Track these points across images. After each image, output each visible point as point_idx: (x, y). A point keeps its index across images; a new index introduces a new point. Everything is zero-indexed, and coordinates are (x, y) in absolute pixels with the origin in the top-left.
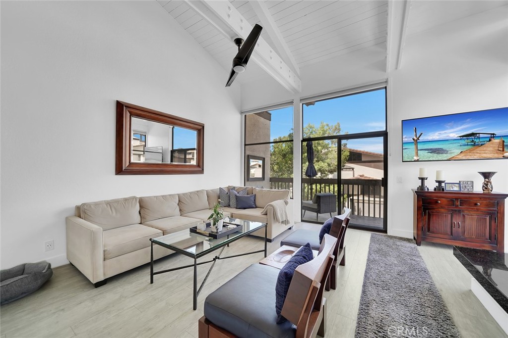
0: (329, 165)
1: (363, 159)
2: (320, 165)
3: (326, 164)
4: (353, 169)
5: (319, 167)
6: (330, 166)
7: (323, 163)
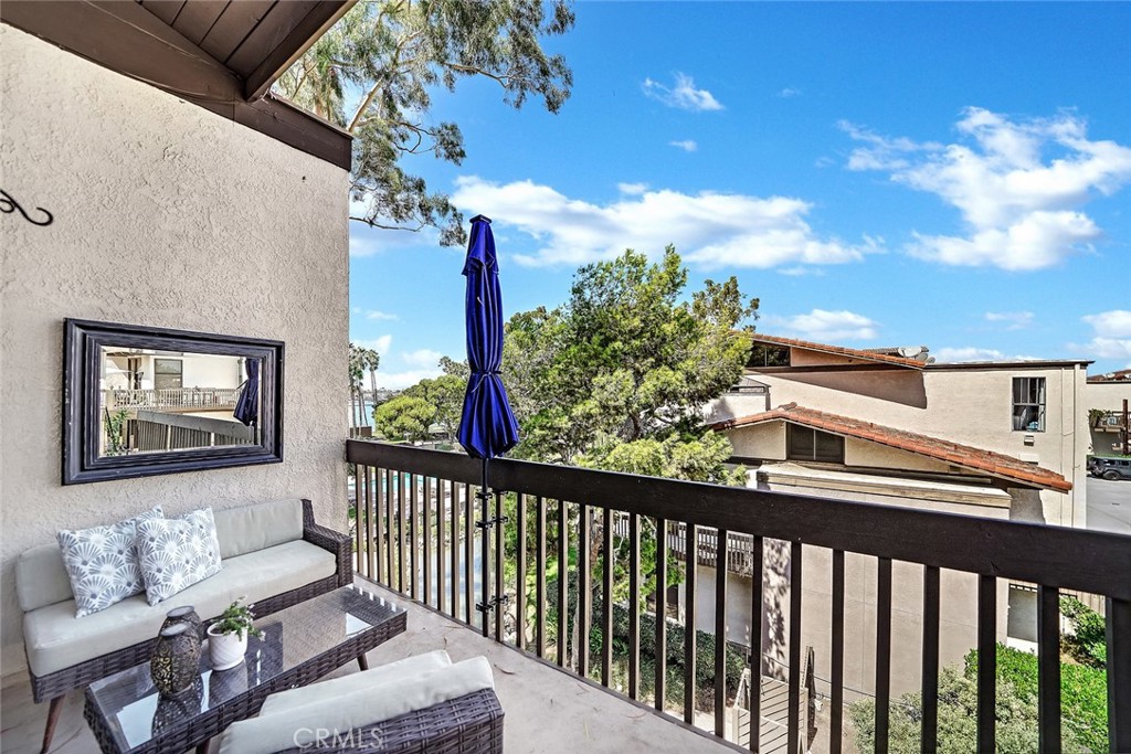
0: (690, 378)
1: (795, 362)
2: (663, 379)
3: (680, 375)
4: (766, 389)
5: (659, 384)
6: (695, 382)
7: (671, 373)
